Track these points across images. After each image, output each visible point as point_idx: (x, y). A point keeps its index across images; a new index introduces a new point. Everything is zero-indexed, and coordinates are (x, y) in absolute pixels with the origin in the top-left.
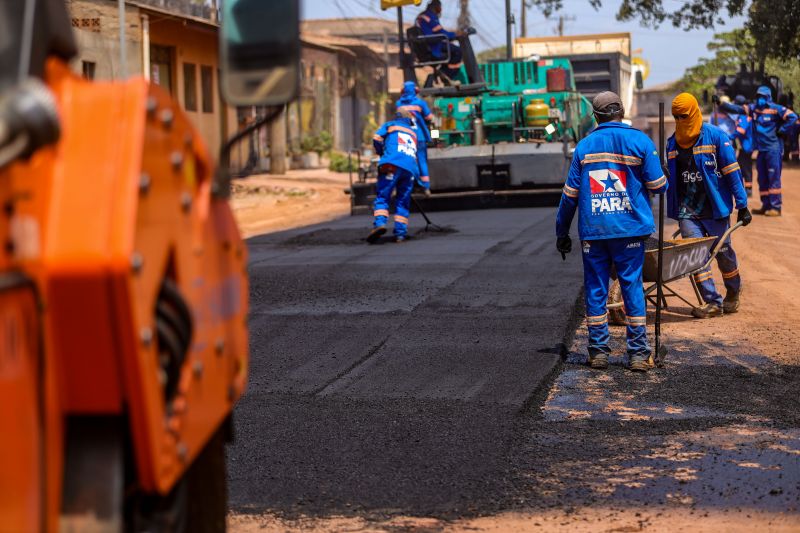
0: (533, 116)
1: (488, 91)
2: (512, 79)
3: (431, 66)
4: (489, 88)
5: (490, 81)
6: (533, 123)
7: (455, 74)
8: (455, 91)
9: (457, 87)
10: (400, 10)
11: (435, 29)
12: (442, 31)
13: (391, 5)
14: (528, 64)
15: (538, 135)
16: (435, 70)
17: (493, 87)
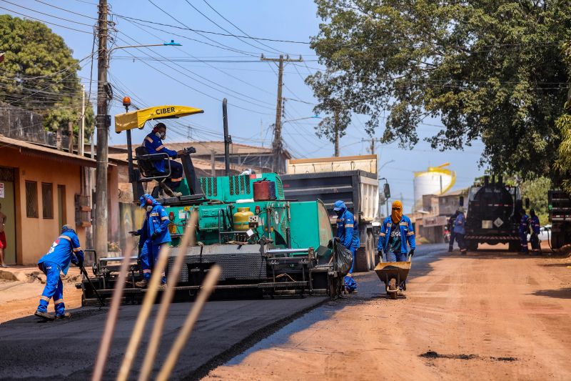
0: (240, 222)
1: (205, 200)
2: (228, 190)
3: (157, 179)
4: (208, 198)
5: (210, 192)
6: (239, 227)
7: (176, 187)
8: (177, 201)
9: (179, 197)
10: (129, 132)
11: (158, 149)
12: (164, 150)
13: (123, 129)
14: (242, 177)
15: (242, 238)
16: (160, 183)
17: (212, 198)
